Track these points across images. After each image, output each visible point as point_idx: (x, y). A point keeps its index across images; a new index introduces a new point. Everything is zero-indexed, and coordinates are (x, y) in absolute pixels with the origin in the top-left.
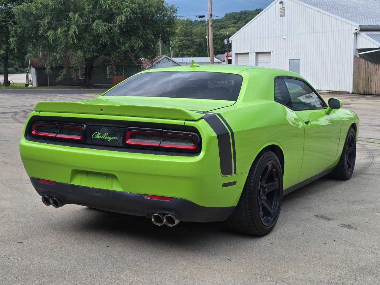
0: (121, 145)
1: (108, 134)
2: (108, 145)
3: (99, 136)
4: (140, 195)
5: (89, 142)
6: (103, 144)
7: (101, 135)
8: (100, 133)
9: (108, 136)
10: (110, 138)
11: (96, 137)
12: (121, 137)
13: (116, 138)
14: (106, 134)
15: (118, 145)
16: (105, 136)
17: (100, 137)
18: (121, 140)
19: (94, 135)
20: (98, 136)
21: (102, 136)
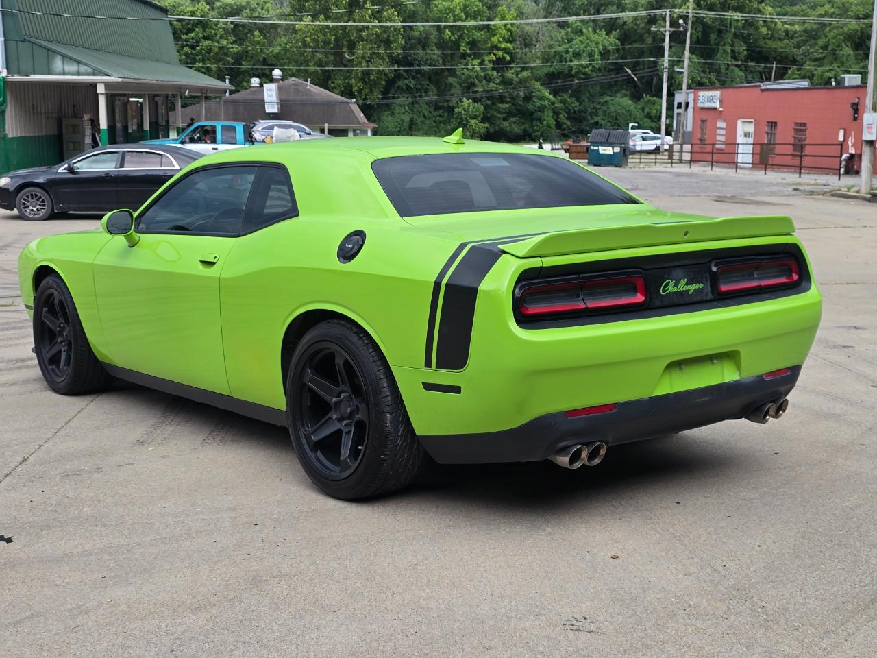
0: (710, 296)
1: (686, 280)
2: (690, 301)
3: (673, 287)
4: (758, 376)
5: (658, 303)
6: (682, 302)
7: (676, 285)
8: (674, 281)
9: (687, 284)
10: (692, 288)
11: (668, 291)
12: (707, 281)
13: (701, 286)
14: (683, 282)
15: (705, 298)
16: (683, 285)
17: (675, 289)
18: (709, 288)
19: (665, 287)
20: (671, 289)
21: (679, 287)
